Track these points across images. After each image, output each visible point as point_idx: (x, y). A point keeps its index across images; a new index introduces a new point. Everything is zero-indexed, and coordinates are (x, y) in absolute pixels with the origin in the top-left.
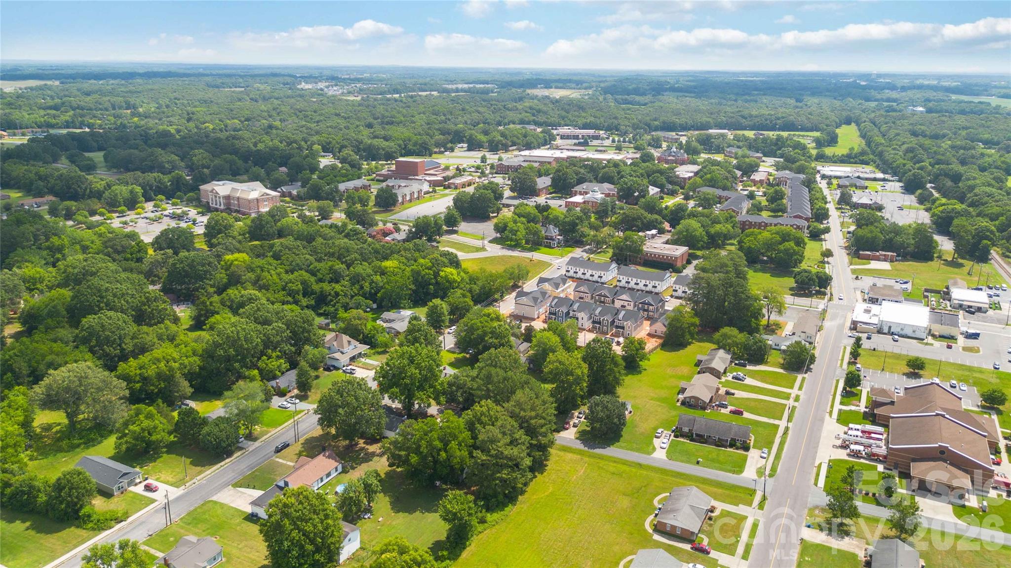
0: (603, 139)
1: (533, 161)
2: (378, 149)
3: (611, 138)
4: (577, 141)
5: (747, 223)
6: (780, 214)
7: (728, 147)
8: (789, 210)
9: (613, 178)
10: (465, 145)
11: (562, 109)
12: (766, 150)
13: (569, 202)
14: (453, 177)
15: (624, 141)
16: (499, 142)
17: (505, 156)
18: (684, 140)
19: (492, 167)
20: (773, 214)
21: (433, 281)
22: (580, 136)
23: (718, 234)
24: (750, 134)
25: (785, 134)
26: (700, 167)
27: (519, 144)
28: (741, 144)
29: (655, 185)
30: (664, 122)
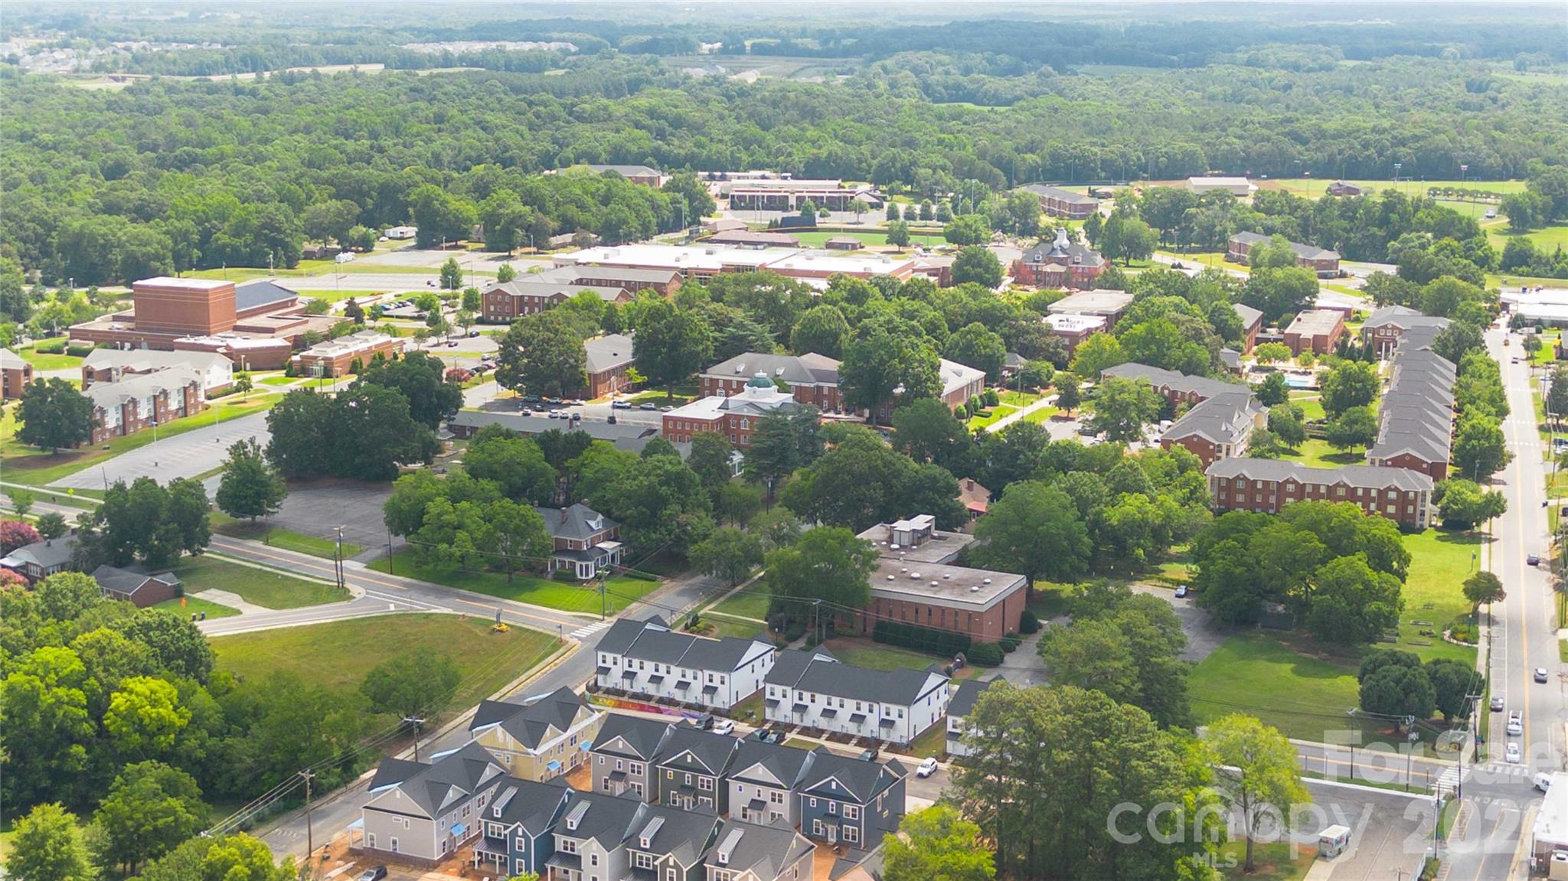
0: (860, 209)
1: (599, 283)
2: (107, 247)
3: (886, 205)
4: (778, 215)
5: (1241, 485)
6: (1359, 449)
7: (1238, 231)
8: (1380, 439)
9: (835, 336)
10: (411, 231)
11: (751, 116)
12: (1355, 237)
13: (676, 420)
14: (330, 337)
15: (926, 216)
16: (516, 220)
17: (522, 263)
18: (1106, 209)
19: (471, 301)
20: (1334, 451)
21: (87, 728)
22: (792, 201)
23: (1137, 527)
24: (1312, 191)
25: (1413, 190)
26: (1130, 297)
27: (586, 227)
28: (1276, 221)
29: (966, 356)
30: (1055, 156)
